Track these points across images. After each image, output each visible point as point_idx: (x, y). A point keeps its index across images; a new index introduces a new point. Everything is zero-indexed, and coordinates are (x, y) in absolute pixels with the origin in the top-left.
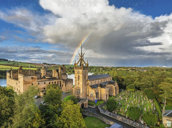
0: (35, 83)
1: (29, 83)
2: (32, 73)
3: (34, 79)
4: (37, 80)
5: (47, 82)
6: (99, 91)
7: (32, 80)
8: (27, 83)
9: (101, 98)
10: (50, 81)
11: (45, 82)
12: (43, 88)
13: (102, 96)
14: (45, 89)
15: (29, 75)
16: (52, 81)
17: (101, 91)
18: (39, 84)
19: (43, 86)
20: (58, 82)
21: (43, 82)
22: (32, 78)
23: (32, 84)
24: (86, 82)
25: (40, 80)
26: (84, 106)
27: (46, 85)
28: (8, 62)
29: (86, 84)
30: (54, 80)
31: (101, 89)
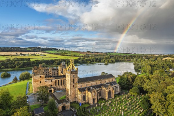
0: (43, 80)
1: (38, 81)
2: (41, 73)
3: (42, 77)
4: (44, 79)
5: (54, 80)
6: (87, 95)
7: (40, 78)
8: (36, 81)
9: (88, 101)
10: (56, 80)
11: (52, 80)
12: (50, 85)
13: (89, 99)
14: (51, 86)
15: (38, 75)
16: (58, 79)
17: (88, 95)
18: (46, 82)
19: (50, 83)
20: (59, 81)
21: (50, 80)
22: (40, 77)
23: (40, 82)
24: (75, 85)
25: (47, 78)
26: (66, 108)
27: (53, 83)
28: (57, 51)
29: (75, 87)
30: (60, 78)
31: (89, 92)
